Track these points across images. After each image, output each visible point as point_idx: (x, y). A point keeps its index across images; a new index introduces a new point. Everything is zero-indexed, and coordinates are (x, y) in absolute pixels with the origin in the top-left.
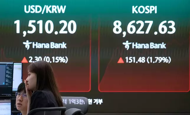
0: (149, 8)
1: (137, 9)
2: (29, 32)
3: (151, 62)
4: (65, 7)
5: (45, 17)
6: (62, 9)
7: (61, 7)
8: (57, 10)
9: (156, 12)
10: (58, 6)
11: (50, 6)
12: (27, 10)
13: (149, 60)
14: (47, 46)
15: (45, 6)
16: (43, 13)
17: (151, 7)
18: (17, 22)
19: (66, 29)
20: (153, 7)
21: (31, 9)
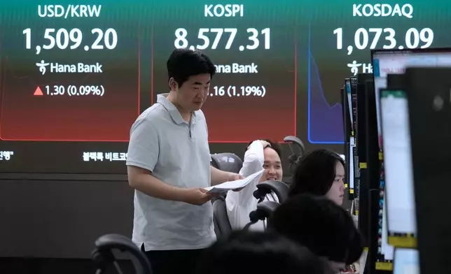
0: (231, 9)
1: (212, 10)
2: (45, 47)
3: (234, 94)
4: (100, 6)
5: (69, 23)
6: (95, 11)
7: (94, 7)
8: (88, 12)
9: (242, 15)
10: (89, 6)
11: (77, 6)
12: (43, 13)
13: (231, 91)
14: (72, 69)
15: (70, 6)
16: (66, 17)
17: (234, 6)
18: (28, 32)
19: (102, 42)
20: (237, 6)
21: (48, 11)
